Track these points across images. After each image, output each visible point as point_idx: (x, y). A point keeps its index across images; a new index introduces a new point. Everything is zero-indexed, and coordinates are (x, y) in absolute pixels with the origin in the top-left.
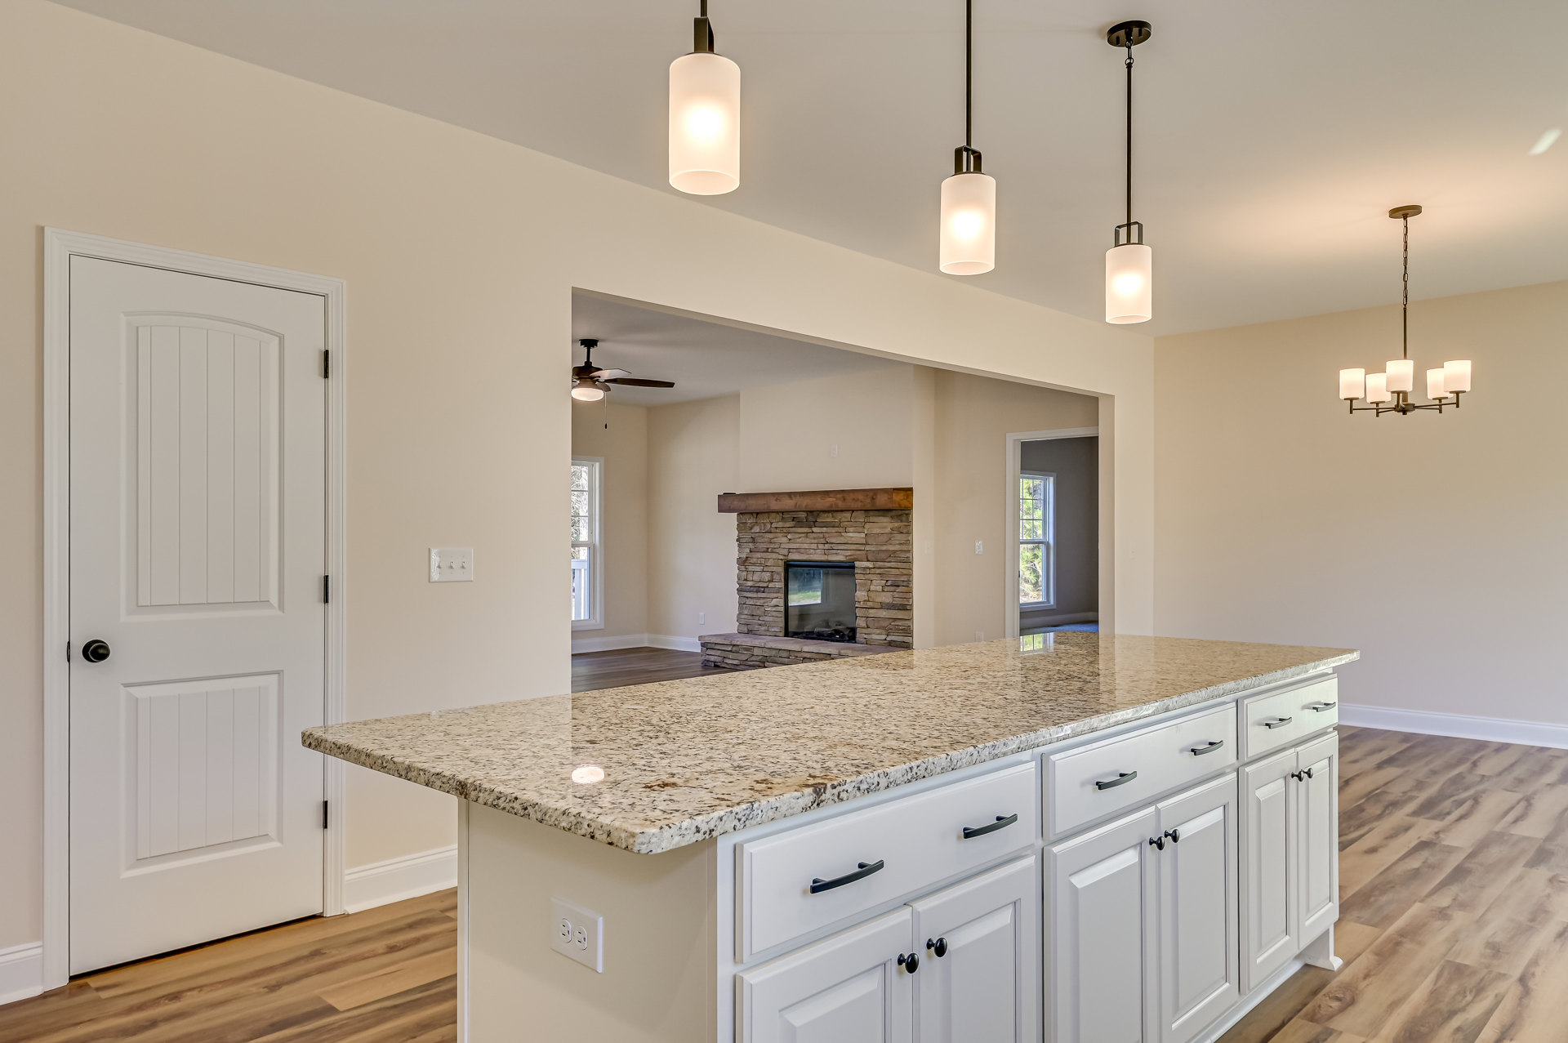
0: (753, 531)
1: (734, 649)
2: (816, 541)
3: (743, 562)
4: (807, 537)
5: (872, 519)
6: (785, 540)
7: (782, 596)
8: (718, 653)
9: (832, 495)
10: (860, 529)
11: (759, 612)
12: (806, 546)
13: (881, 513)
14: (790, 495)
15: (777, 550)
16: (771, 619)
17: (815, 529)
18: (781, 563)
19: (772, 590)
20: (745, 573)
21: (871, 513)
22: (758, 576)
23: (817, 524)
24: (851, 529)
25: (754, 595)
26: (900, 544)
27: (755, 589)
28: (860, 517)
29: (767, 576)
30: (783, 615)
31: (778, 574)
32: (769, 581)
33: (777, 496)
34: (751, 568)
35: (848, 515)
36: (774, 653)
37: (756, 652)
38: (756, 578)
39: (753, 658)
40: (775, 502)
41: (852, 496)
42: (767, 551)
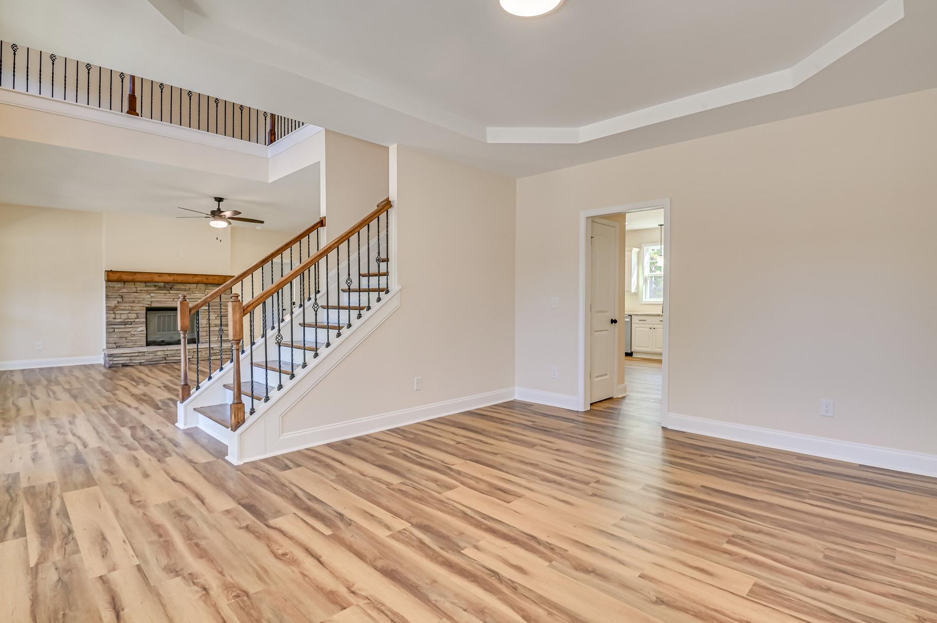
0: (120, 291)
1: (140, 354)
2: (173, 297)
3: (110, 309)
4: (165, 295)
5: (209, 288)
6: (149, 296)
7: (145, 325)
8: (126, 358)
9: (199, 276)
10: (203, 292)
11: (127, 336)
12: (164, 300)
13: (215, 285)
14: (170, 274)
15: (141, 302)
16: (138, 338)
17: (171, 292)
18: (145, 308)
19: (138, 323)
20: (113, 315)
21: (209, 285)
22: (122, 316)
23: (172, 289)
24: (197, 292)
25: (123, 326)
26: (226, 299)
27: (124, 323)
28: (203, 286)
29: (133, 316)
30: (145, 335)
31: (143, 314)
32: (135, 318)
33: (160, 274)
34: (118, 312)
35: (195, 285)
36: (173, 352)
37: (159, 353)
38: (124, 317)
39: (156, 357)
40: (158, 277)
41: (212, 277)
42: (134, 302)
